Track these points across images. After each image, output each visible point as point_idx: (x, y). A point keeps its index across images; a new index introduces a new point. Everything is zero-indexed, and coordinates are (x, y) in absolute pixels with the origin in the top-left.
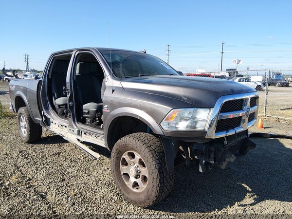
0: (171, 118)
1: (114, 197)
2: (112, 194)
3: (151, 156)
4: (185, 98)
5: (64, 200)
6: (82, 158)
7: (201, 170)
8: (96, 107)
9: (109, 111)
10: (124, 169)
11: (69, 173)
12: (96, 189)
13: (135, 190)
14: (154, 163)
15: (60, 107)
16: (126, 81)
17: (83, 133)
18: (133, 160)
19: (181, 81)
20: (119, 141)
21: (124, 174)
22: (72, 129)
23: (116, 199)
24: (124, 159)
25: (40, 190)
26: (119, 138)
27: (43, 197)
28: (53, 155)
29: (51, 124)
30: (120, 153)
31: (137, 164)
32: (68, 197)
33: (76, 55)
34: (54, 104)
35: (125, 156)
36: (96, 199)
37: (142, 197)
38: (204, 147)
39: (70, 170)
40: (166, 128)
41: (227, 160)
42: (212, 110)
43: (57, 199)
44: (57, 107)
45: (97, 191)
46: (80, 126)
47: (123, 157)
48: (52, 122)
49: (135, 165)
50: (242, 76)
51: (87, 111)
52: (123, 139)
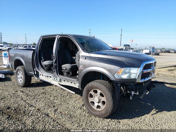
0: (120, 72)
1: (86, 114)
2: (84, 113)
3: (108, 90)
4: (126, 63)
5: (60, 116)
6: (60, 95)
7: (131, 98)
8: (70, 66)
9: (83, 69)
10: (91, 100)
11: (55, 103)
12: (75, 111)
13: (98, 110)
14: (109, 93)
15: (46, 66)
16: (93, 53)
17: (63, 80)
18: (96, 94)
19: (121, 54)
20: (88, 85)
21: (91, 102)
22: (56, 78)
23: (88, 115)
24: (91, 94)
25: (44, 112)
26: (88, 83)
27: (48, 115)
28: (42, 93)
29: (40, 75)
30: (88, 91)
31: (99, 95)
32: (62, 115)
33: (59, 38)
34: (42, 64)
35: (92, 92)
36: (77, 115)
37: (103, 112)
38: (134, 87)
39: (55, 101)
40: (117, 77)
41: (144, 93)
42: (139, 68)
43: (56, 116)
44: (44, 66)
45: (76, 111)
46: (61, 77)
47: (90, 93)
48: (41, 75)
49: (98, 96)
50: (133, 49)
51: (65, 69)
52: (90, 83)
